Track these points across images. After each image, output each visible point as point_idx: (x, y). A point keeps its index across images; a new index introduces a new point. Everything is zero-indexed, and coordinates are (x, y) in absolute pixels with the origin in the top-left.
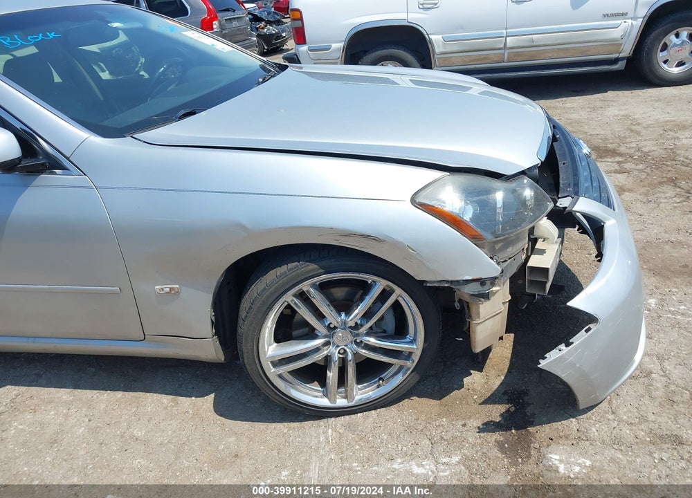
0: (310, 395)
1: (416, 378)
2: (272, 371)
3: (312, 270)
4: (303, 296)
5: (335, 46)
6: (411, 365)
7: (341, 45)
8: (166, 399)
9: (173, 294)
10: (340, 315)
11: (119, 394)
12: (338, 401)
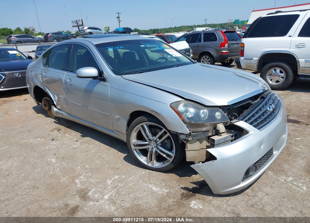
0: (143, 159)
1: (172, 166)
2: (133, 147)
3: (145, 120)
4: (143, 127)
5: (255, 59)
6: (171, 160)
7: (258, 59)
8: (116, 151)
9: (119, 119)
10: (153, 137)
11: (108, 147)
12: (149, 164)
